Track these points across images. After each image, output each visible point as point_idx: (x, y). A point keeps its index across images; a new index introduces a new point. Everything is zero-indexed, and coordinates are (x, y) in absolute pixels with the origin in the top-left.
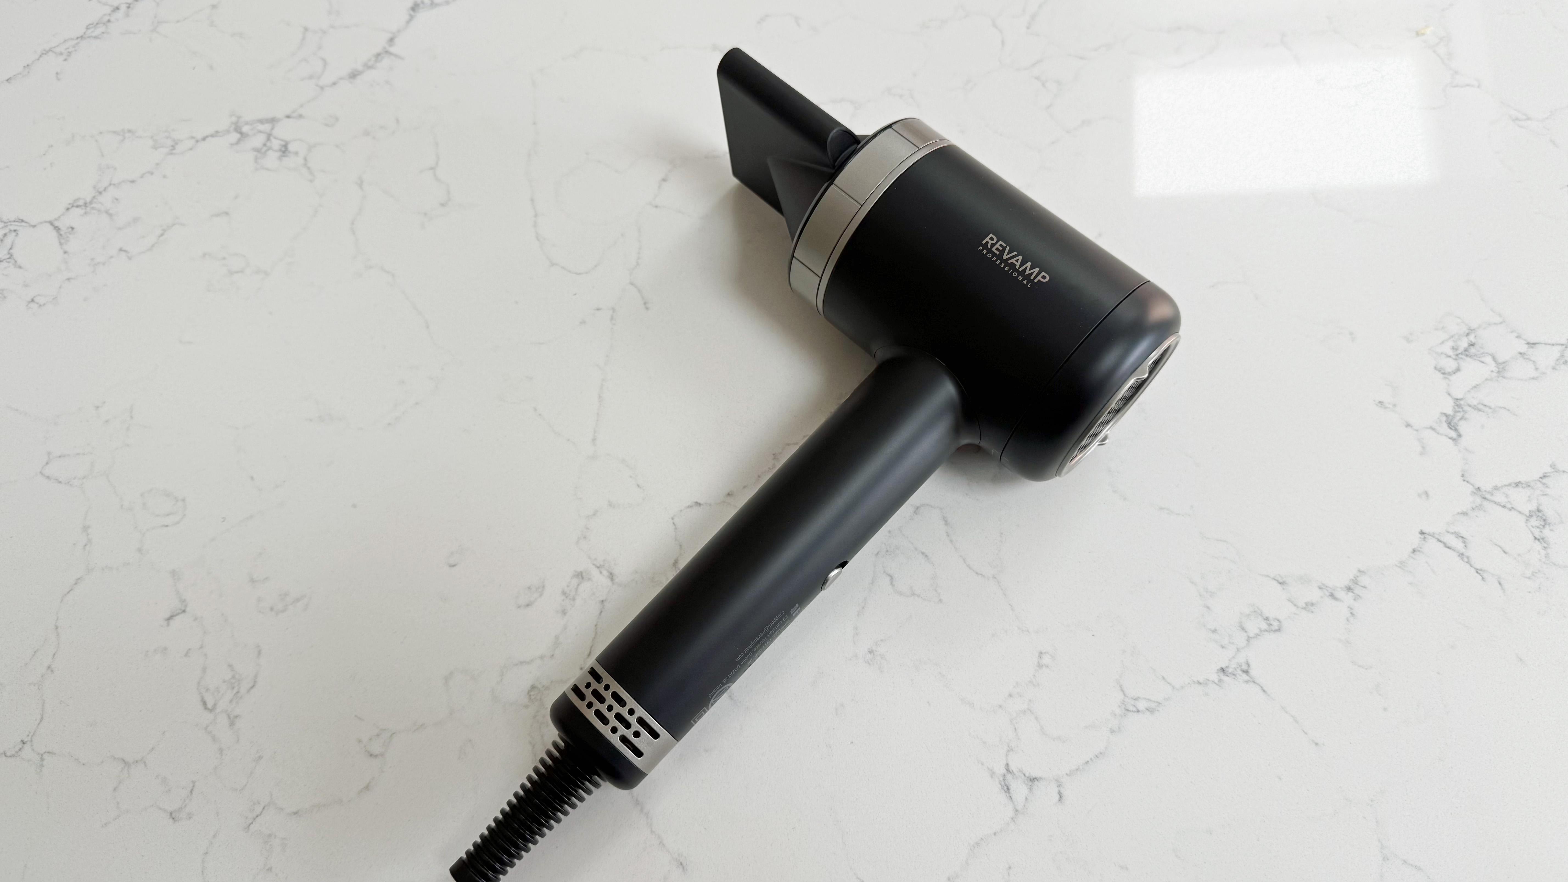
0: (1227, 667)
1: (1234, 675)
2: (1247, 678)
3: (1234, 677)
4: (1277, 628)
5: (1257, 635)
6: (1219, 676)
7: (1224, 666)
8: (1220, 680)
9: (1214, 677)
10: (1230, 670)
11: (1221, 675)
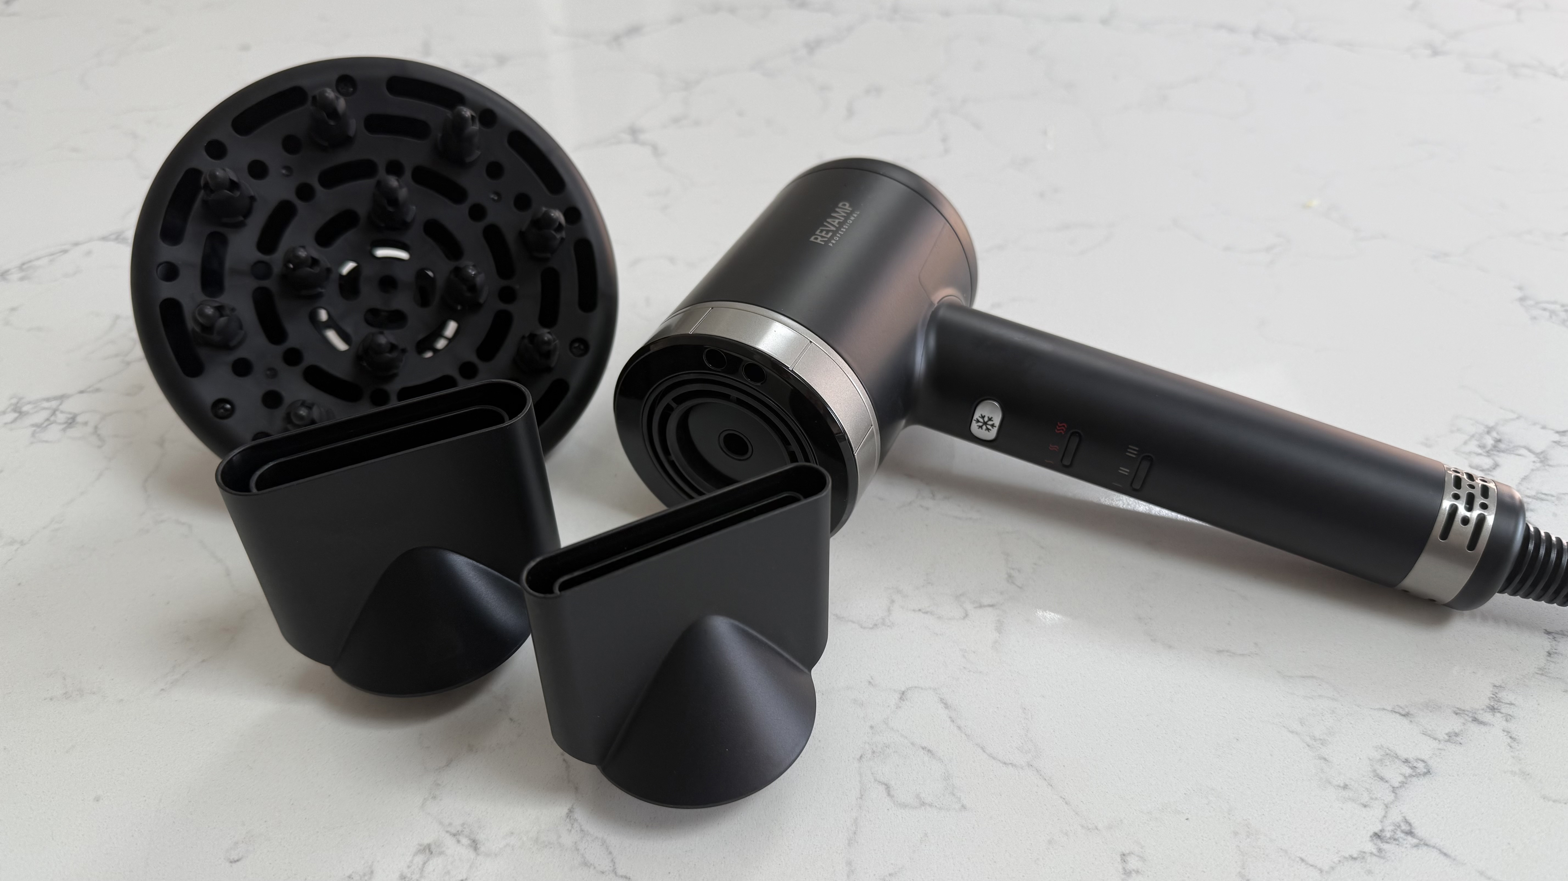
0: (1381, 831)
1: (1395, 840)
2: (1415, 841)
3: (1397, 842)
4: (1425, 770)
5: (1403, 784)
6: (1375, 844)
7: (1377, 830)
8: (1380, 850)
9: (1370, 847)
10: (1388, 835)
11: (1379, 842)
